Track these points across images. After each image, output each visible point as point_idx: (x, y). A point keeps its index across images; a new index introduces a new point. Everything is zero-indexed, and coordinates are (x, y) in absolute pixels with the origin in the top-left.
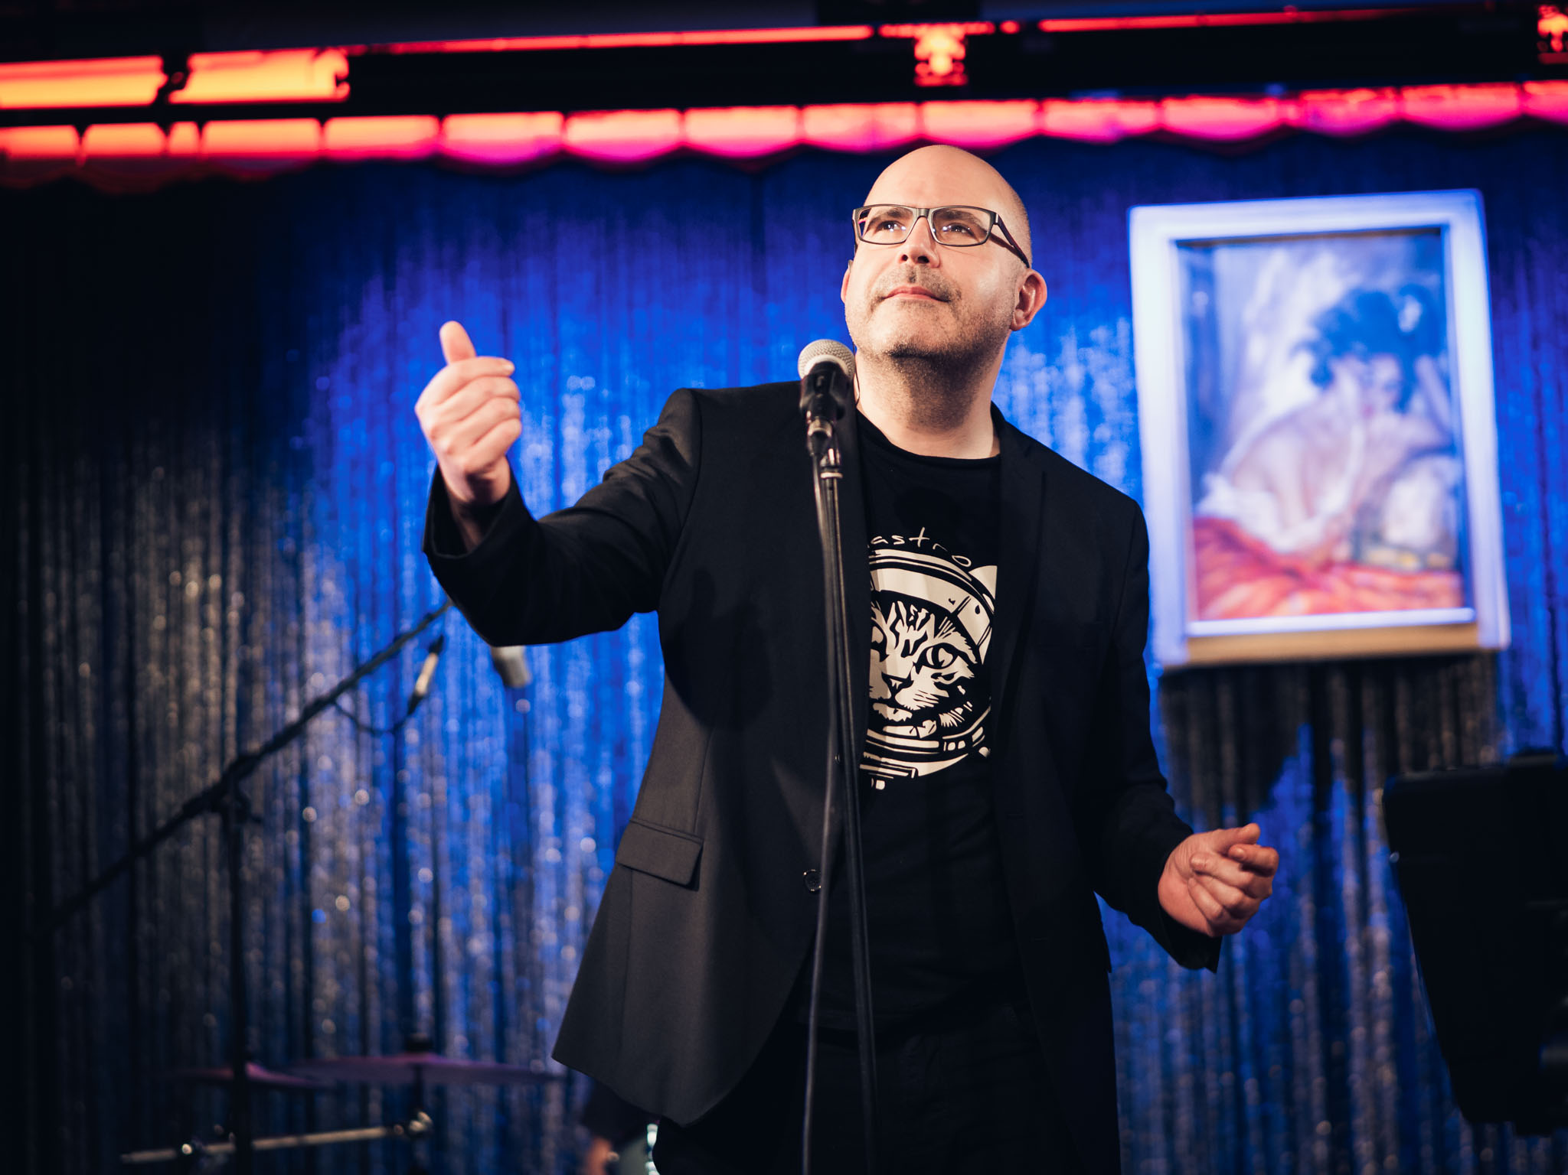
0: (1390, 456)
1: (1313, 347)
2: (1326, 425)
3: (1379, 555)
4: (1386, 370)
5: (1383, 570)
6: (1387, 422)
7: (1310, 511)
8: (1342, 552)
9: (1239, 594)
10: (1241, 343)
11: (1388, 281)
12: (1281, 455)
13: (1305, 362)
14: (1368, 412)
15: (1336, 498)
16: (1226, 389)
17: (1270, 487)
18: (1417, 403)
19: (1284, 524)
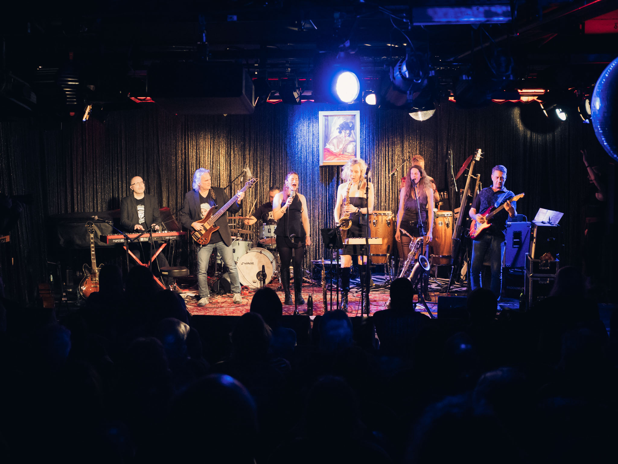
0: (348, 142)
1: (339, 129)
2: (340, 138)
3: (346, 153)
4: (348, 132)
5: (346, 155)
6: (347, 138)
7: (338, 148)
8: (342, 153)
9: (330, 157)
10: (331, 128)
11: (348, 121)
12: (335, 141)
13: (338, 130)
14: (345, 137)
15: (341, 146)
16: (329, 133)
17: (334, 145)
18: (351, 136)
19: (335, 150)
